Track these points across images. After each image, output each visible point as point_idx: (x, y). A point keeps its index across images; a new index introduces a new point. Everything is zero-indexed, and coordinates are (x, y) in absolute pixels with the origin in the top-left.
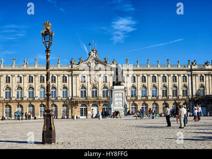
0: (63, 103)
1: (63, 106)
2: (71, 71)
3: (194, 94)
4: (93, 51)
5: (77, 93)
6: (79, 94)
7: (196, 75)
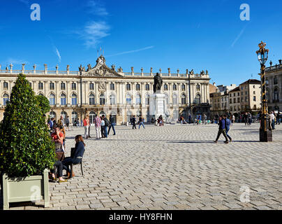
0: (72, 110)
1: (73, 113)
2: (80, 77)
3: (192, 102)
4: (101, 58)
5: (86, 100)
6: (88, 102)
7: (193, 84)
